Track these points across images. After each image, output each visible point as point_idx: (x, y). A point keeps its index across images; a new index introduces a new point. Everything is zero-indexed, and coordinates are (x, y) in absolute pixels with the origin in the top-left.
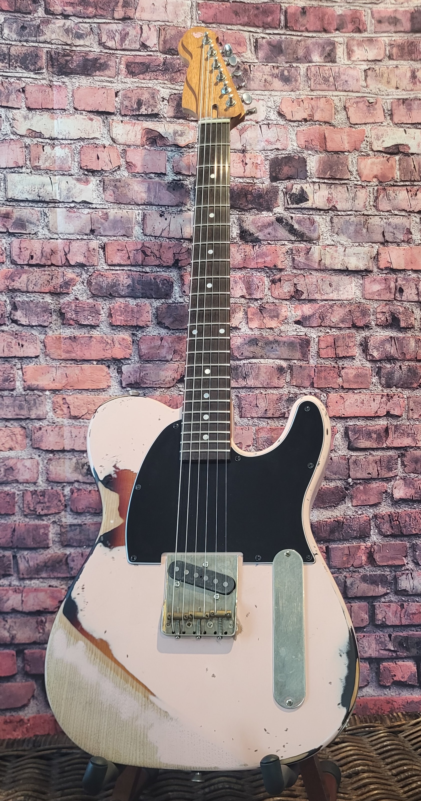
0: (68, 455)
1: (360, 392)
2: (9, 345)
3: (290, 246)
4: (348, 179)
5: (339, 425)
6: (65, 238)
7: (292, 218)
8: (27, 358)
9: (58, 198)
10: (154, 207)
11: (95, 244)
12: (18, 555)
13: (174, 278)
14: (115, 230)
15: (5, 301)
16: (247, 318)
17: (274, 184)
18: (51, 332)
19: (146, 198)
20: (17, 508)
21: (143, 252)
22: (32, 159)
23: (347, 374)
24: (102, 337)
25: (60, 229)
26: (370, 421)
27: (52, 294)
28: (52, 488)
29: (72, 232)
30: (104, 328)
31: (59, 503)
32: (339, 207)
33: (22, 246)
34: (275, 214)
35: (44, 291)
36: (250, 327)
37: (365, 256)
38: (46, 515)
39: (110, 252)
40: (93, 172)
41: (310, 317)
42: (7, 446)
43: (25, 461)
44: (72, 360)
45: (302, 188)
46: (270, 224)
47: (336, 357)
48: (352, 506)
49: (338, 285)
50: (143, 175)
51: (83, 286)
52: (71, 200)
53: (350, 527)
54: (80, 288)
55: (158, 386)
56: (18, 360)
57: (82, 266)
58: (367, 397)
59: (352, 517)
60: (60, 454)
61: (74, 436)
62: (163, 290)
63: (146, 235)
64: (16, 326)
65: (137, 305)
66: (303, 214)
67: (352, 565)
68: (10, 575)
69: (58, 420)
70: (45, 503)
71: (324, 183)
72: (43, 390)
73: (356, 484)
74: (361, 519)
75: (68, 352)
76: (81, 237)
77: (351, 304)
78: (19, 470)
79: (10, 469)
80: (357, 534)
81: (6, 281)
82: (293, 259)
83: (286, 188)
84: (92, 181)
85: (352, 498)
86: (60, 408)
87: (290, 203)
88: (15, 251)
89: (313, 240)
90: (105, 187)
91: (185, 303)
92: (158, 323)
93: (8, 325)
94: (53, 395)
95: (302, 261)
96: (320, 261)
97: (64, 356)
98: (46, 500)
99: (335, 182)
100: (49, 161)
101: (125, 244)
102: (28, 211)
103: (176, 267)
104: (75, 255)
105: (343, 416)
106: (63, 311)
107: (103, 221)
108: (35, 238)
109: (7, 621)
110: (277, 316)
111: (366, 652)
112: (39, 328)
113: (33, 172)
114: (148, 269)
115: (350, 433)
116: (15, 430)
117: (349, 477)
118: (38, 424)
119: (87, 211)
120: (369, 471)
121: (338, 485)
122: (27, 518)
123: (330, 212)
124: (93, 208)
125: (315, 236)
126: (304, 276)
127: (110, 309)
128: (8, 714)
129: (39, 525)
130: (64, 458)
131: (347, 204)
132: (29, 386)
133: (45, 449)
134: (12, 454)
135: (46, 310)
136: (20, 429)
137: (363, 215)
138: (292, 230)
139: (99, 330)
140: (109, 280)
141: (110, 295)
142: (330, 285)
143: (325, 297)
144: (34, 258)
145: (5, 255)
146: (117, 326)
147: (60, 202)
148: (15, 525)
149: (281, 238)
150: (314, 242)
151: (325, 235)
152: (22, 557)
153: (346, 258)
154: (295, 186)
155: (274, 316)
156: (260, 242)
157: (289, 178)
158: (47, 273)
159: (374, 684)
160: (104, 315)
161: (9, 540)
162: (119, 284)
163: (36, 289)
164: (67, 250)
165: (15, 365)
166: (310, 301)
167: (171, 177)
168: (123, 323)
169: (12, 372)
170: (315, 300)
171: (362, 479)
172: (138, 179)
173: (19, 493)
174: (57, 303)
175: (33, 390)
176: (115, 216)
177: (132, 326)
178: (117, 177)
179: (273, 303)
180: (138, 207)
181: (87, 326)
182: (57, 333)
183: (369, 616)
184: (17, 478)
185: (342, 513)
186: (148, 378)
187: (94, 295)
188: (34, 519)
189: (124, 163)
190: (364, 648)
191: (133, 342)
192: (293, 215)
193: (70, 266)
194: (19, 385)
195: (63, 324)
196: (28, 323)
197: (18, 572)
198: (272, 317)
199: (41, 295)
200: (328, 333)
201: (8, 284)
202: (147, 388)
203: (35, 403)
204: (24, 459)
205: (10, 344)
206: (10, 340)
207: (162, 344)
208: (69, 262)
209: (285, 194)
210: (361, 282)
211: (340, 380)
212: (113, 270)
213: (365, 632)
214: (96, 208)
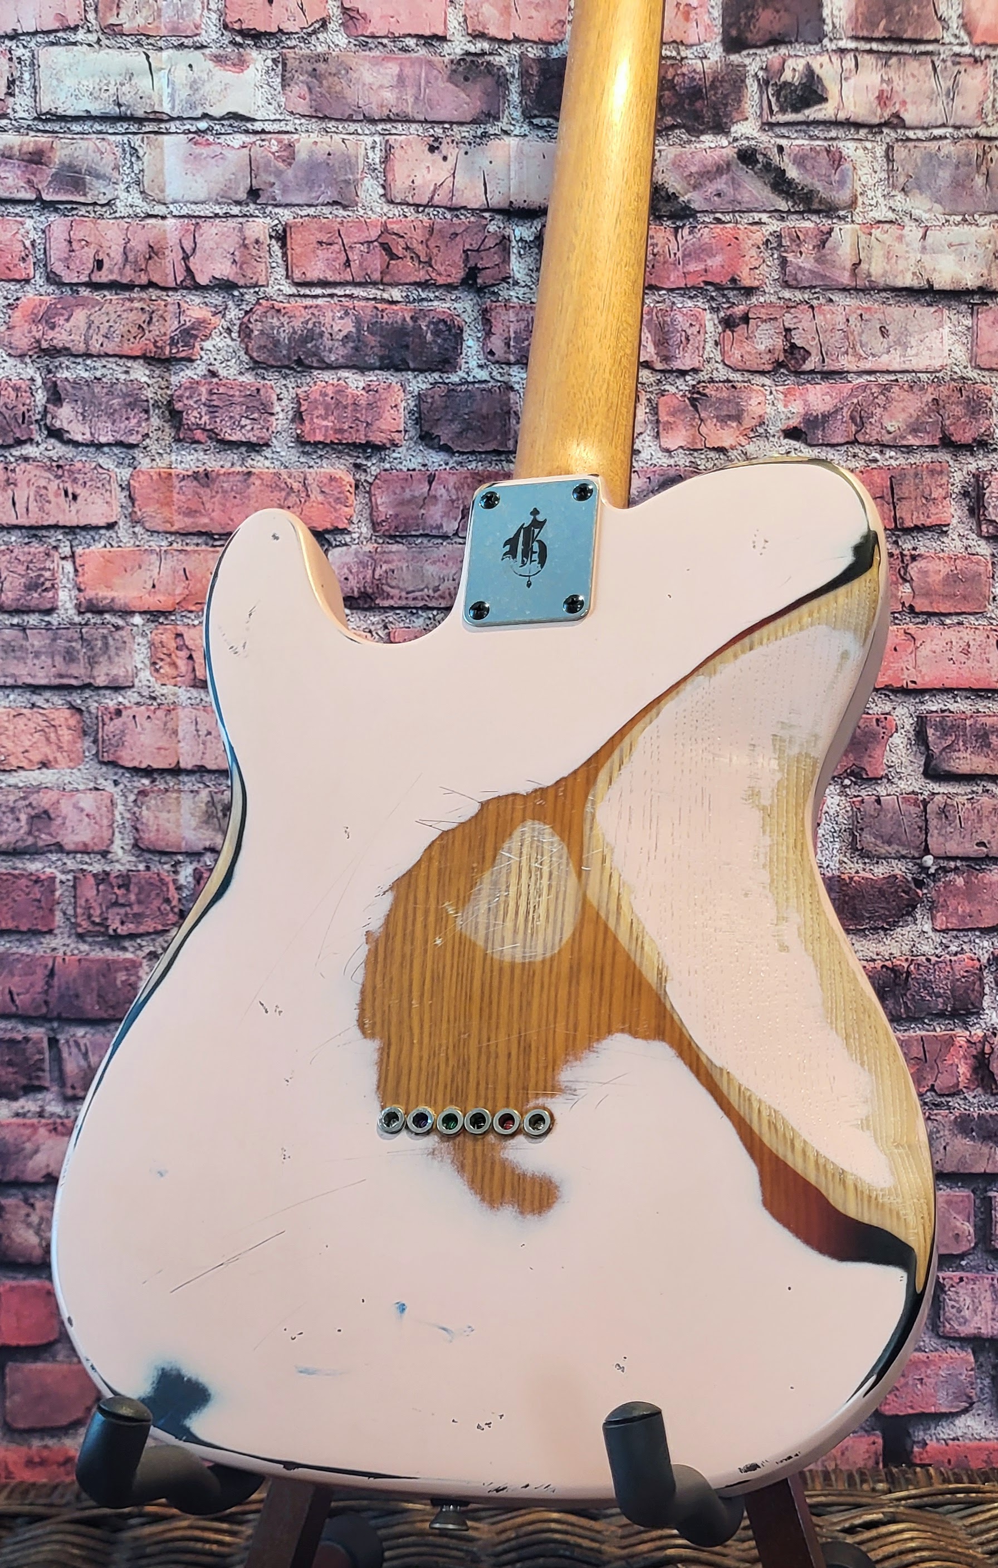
0: (189, 782)
1: (960, 623)
2: (41, 496)
3: (774, 225)
4: (936, 41)
5: (900, 711)
6: (183, 213)
7: (781, 149)
8: (86, 528)
9: (166, 108)
10: (414, 126)
11: (259, 227)
12: (62, 1038)
13: (464, 316)
14: (311, 189)
15: (32, 380)
16: (658, 421)
17: (735, 58)
18: (147, 460)
19: (393, 102)
20: (59, 917)
21: (386, 248)
22: (100, 6)
23: (925, 573)
24: (278, 475)
25: (172, 192)
26: (986, 702)
27: (149, 360)
28: (148, 868)
29: (202, 197)
30: (283, 449)
31: (166, 907)
32: (909, 117)
33: (76, 235)
34: (736, 140)
35: (129, 353)
36: (664, 445)
37: (980, 251)
38: (132, 936)
39: (299, 250)
40: (256, 37)
41: (826, 417)
42: (36, 756)
43: (80, 795)
44: (200, 534)
45: (808, 66)
46: (721, 169)
47: (896, 528)
48: (935, 930)
49: (906, 332)
50: (385, 41)
51: (228, 341)
52: (198, 113)
53: (926, 985)
54: (220, 345)
55: (421, 604)
56: (66, 534)
57: (226, 286)
58: (980, 636)
59: (934, 959)
60: (168, 778)
61: (203, 732)
62: (436, 350)
63: (392, 202)
64: (58, 445)
65: (367, 389)
66: (811, 137)
67: (932, 1089)
68: (41, 1089)
69: (165, 690)
70: (130, 905)
71: (870, 51)
72: (127, 613)
73: (945, 870)
74: (957, 967)
75: (191, 513)
76: (225, 209)
77: (939, 382)
78: (65, 818)
79: (43, 817)
80: (945, 1003)
81: (34, 328)
82: (784, 262)
83: (766, 69)
84: (256, 60)
85: (932, 909)
86: (168, 660)
87: (775, 109)
88: (57, 249)
89: (837, 209)
90: (288, 75)
91: (492, 383)
92: (422, 438)
93: (38, 444)
94: (153, 625)
95: (807, 265)
96: (856, 265)
97: (181, 523)
98: (133, 897)
99: (900, 48)
100: (145, 12)
101: (337, 226)
102: (91, 144)
103: (471, 286)
104: (209, 257)
105: (911, 686)
106: (178, 406)
107: (281, 165)
108: (107, 215)
109: (32, 1205)
110: (738, 418)
111: (966, 1321)
112: (116, 450)
113: (104, 41)
114: (396, 294)
115: (930, 732)
116: (55, 714)
117: (927, 851)
118: (112, 700)
119: (239, 139)
120: (980, 838)
121: (897, 872)
122: (85, 942)
123: (885, 130)
124: (256, 132)
125: (842, 196)
126: (812, 307)
127: (298, 400)
128: (36, 1443)
129: (114, 961)
130: (179, 791)
131: (933, 107)
132: (90, 601)
133: (131, 765)
134: (47, 777)
135: (134, 402)
136: (67, 713)
137: (977, 136)
138: (780, 184)
139: (269, 455)
140: (297, 324)
141: (299, 362)
142: (884, 332)
143: (868, 365)
144: (106, 266)
145: (31, 260)
146: (316, 444)
147: (172, 119)
148: (55, 958)
149: (750, 206)
150: (841, 213)
151: (870, 194)
152: (72, 1043)
153: (926, 258)
154: (790, 63)
155: (730, 417)
156: (695, 218)
157: (775, 41)
158: (137, 305)
159: (987, 1406)
160: (281, 416)
161: (40, 998)
162: (321, 334)
163: (110, 347)
164: (188, 246)
165: (56, 548)
166: (828, 375)
167: (459, 45)
168: (332, 437)
169: (48, 564)
170: (839, 374)
171: (962, 859)
172: (372, 54)
173: (63, 877)
174: (164, 384)
175: (100, 612)
176: (311, 153)
177: (355, 446)
178: (320, 49)
179: (728, 381)
180: (373, 128)
181: (237, 444)
182: (161, 463)
183: (975, 1226)
184: (58, 839)
185: (906, 948)
186: (393, 584)
187: (256, 362)
188: (102, 945)
189: (337, 12)
190: (959, 1311)
191: (357, 487)
192: (783, 142)
193: (197, 287)
194: (65, 599)
195: (178, 440)
196: (88, 436)
197: (61, 1079)
198: (723, 420)
199: (121, 362)
200: (876, 461)
201: (39, 335)
202: (392, 608)
203: (106, 645)
204: (77, 790)
205: (43, 492)
206: (43, 483)
207: (432, 493)
208: (193, 278)
209: (764, 84)
210: (968, 322)
211: (906, 589)
212: (305, 296)
213: (963, 1269)
214: (263, 132)
